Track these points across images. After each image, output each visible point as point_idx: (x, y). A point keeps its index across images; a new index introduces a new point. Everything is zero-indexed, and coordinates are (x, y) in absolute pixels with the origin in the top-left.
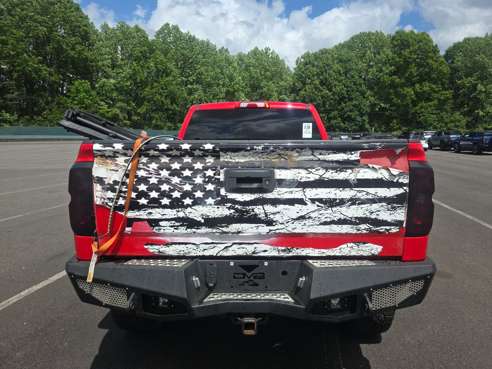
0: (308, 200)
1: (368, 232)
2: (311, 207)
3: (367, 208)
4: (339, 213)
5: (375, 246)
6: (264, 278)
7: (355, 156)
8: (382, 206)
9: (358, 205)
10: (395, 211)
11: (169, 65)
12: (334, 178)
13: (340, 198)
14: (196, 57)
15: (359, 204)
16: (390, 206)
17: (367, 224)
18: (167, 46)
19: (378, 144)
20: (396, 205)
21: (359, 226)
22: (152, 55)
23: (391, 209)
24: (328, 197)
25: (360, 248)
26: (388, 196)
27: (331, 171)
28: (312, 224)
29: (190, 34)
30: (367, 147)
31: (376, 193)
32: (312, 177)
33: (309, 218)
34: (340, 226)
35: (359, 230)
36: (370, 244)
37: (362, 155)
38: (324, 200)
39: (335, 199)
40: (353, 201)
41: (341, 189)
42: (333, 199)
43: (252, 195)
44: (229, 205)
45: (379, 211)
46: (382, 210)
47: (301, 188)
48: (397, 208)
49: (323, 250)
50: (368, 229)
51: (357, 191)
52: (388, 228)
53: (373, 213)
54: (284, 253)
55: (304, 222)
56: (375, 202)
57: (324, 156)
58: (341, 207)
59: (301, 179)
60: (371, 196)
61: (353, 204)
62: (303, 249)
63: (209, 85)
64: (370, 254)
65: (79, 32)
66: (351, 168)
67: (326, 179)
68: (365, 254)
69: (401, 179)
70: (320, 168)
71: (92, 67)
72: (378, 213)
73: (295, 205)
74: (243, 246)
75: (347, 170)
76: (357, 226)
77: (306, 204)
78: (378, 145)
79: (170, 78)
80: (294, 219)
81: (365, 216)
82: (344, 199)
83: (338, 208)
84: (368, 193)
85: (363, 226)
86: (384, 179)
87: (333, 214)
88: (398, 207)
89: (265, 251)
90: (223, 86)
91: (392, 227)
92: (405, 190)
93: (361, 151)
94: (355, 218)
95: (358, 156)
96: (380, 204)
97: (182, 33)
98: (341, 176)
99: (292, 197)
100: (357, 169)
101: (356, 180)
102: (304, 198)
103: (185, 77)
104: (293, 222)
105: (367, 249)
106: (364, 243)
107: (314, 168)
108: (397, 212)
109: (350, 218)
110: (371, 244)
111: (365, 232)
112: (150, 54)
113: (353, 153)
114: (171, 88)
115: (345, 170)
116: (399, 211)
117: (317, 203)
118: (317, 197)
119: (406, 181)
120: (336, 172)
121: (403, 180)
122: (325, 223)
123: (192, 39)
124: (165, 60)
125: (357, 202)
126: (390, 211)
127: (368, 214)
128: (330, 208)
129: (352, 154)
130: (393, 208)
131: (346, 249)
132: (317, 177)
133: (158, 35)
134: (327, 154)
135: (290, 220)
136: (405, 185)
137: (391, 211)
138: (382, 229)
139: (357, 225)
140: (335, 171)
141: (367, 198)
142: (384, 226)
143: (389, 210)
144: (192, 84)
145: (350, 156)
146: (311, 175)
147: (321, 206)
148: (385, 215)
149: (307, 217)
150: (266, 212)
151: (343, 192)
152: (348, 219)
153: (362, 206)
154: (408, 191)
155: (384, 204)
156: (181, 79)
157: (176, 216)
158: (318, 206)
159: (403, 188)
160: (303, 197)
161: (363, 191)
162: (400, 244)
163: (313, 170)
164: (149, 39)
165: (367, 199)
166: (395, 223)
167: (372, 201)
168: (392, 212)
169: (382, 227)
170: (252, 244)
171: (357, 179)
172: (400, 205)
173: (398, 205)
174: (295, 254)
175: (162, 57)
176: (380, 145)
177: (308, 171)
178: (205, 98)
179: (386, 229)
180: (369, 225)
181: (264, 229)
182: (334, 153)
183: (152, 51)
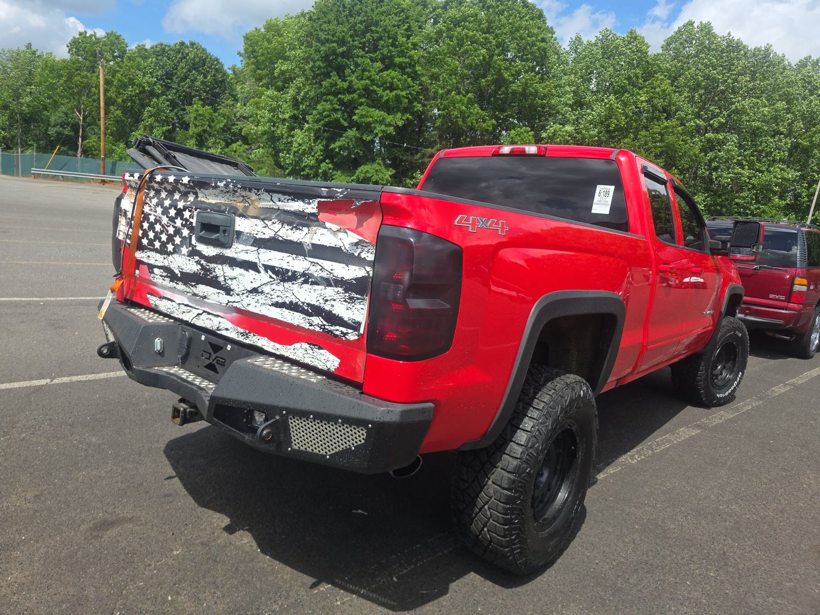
0: (262, 266)
1: (321, 330)
2: (264, 277)
3: (321, 292)
4: (291, 292)
5: (332, 357)
6: (224, 365)
7: (311, 207)
8: (338, 293)
9: (311, 285)
10: (353, 304)
11: (675, 97)
12: (289, 238)
13: (293, 269)
14: (736, 80)
15: (313, 283)
16: (347, 294)
17: (320, 318)
18: (680, 64)
19: (340, 190)
20: (355, 296)
21: (311, 318)
22: (647, 83)
23: (349, 301)
24: (280, 266)
25: (315, 354)
26: (346, 278)
27: (287, 227)
28: (265, 302)
29: (731, 38)
30: (325, 194)
31: (332, 270)
32: (268, 234)
33: (262, 292)
34: (292, 312)
35: (311, 325)
36: (325, 351)
37: (321, 206)
38: (277, 269)
39: (287, 271)
40: (307, 278)
41: (294, 256)
42: (286, 270)
43: (214, 249)
44: (197, 258)
45: (334, 300)
46: (338, 300)
47: (255, 247)
48: (355, 300)
49: (277, 345)
50: (322, 325)
51: (312, 262)
52: (344, 330)
53: (327, 301)
54: (243, 338)
55: (258, 297)
56: (330, 285)
57: (283, 203)
58: (293, 284)
59: (257, 234)
60: (326, 273)
61: (306, 282)
62: (259, 337)
63: (755, 134)
64: (325, 367)
65: (532, 53)
66: (308, 226)
67: (280, 239)
68: (321, 366)
69: (364, 252)
70: (276, 220)
71: (543, 106)
72: (333, 303)
73: (250, 270)
74: (210, 316)
75: (304, 229)
76: (309, 318)
77: (259, 272)
78: (339, 192)
79: (673, 122)
80: (249, 291)
81: (317, 304)
82: (296, 272)
83: (290, 284)
84: (322, 269)
85: (317, 320)
86: (343, 248)
87: (285, 293)
88: (358, 299)
89: (227, 329)
90: (789, 134)
91: (350, 331)
92: (368, 272)
93: (319, 199)
94: (307, 304)
95: (315, 207)
96: (336, 289)
97: (715, 37)
98: (296, 236)
99: (247, 259)
100: (314, 228)
101: (310, 245)
102: (258, 262)
103: (704, 120)
104: (247, 294)
105: (322, 358)
106: (320, 348)
107: (271, 220)
108: (356, 306)
109: (302, 303)
110: (328, 353)
111: (318, 329)
112: (645, 81)
113: (311, 201)
114: (671, 139)
115: (301, 227)
116: (358, 306)
117: (270, 273)
118: (270, 263)
119: (371, 257)
120: (292, 229)
121: (367, 254)
122: (277, 305)
123: (734, 47)
124: (670, 89)
125: (310, 280)
126: (347, 303)
127: (322, 301)
128: (282, 283)
129: (309, 203)
130: (351, 298)
131: (299, 351)
132: (272, 234)
133: (668, 44)
134: (286, 201)
135: (245, 292)
136: (368, 263)
137: (349, 303)
138: (338, 330)
139: (310, 316)
140: (291, 227)
141: (321, 275)
142: (340, 326)
143: (345, 301)
144: (716, 131)
145: (307, 206)
146: (266, 230)
147: (273, 278)
148: (341, 309)
149: (260, 291)
150: (225, 275)
151: (296, 261)
152: (299, 305)
153: (316, 287)
154: (371, 275)
155: (341, 290)
156: (695, 122)
157: (162, 265)
158: (271, 277)
159: (365, 268)
160: (256, 261)
161: (317, 263)
162: (361, 362)
163: (269, 223)
164: (649, 54)
165: (322, 278)
166: (353, 326)
167: (328, 282)
168: (349, 305)
169: (337, 327)
170: (217, 316)
171: (313, 244)
172: (360, 296)
173: (358, 296)
174: (251, 343)
175: (666, 85)
176: (341, 193)
177: (265, 223)
178: (740, 158)
179: (342, 332)
180: (322, 320)
181: (224, 298)
182: (293, 200)
183: (648, 75)
